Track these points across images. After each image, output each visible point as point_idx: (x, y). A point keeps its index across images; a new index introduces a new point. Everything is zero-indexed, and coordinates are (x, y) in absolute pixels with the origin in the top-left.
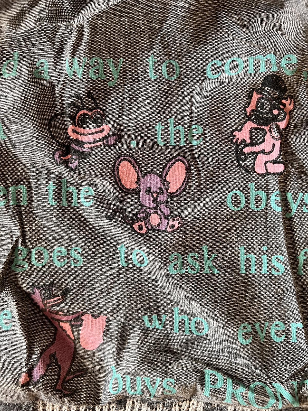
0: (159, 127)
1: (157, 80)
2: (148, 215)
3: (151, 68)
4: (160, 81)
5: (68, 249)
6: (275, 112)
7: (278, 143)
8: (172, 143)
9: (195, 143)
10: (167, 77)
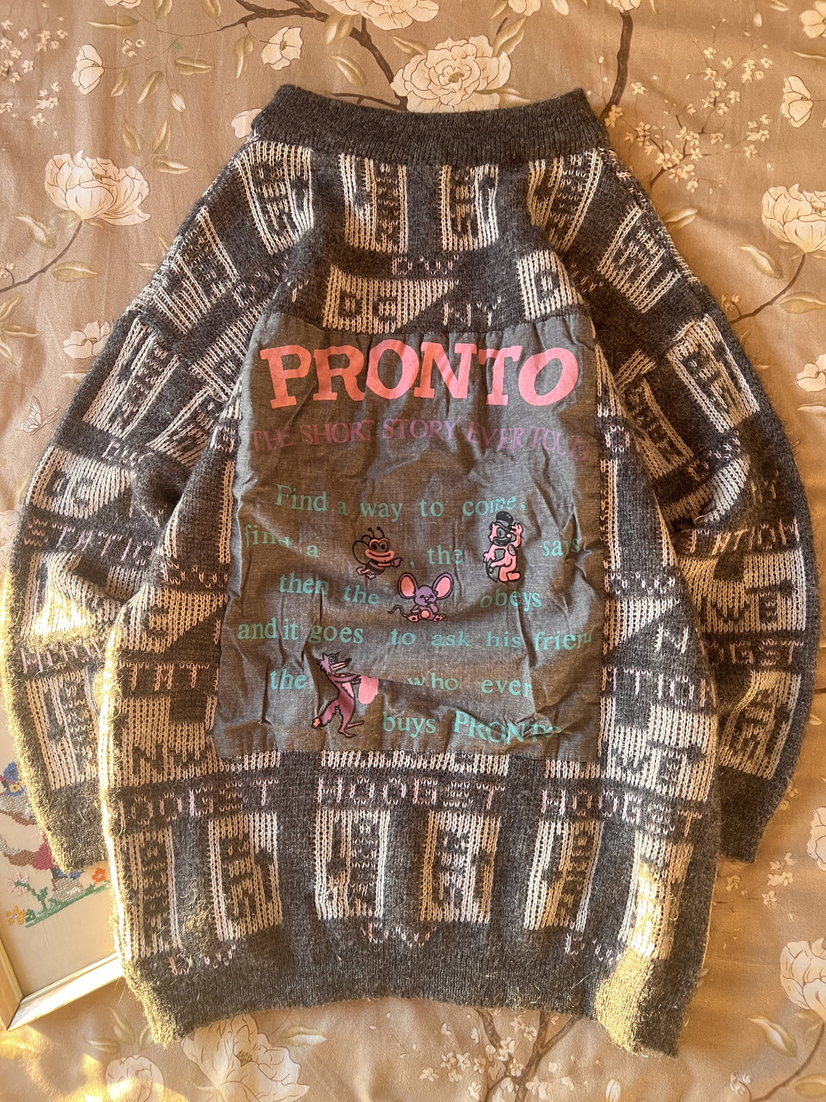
0: (430, 552)
1: (427, 518)
2: (421, 611)
3: (423, 509)
4: (430, 518)
5: (353, 630)
6: (509, 536)
7: (514, 558)
8: (441, 563)
9: (457, 562)
10: (434, 514)
